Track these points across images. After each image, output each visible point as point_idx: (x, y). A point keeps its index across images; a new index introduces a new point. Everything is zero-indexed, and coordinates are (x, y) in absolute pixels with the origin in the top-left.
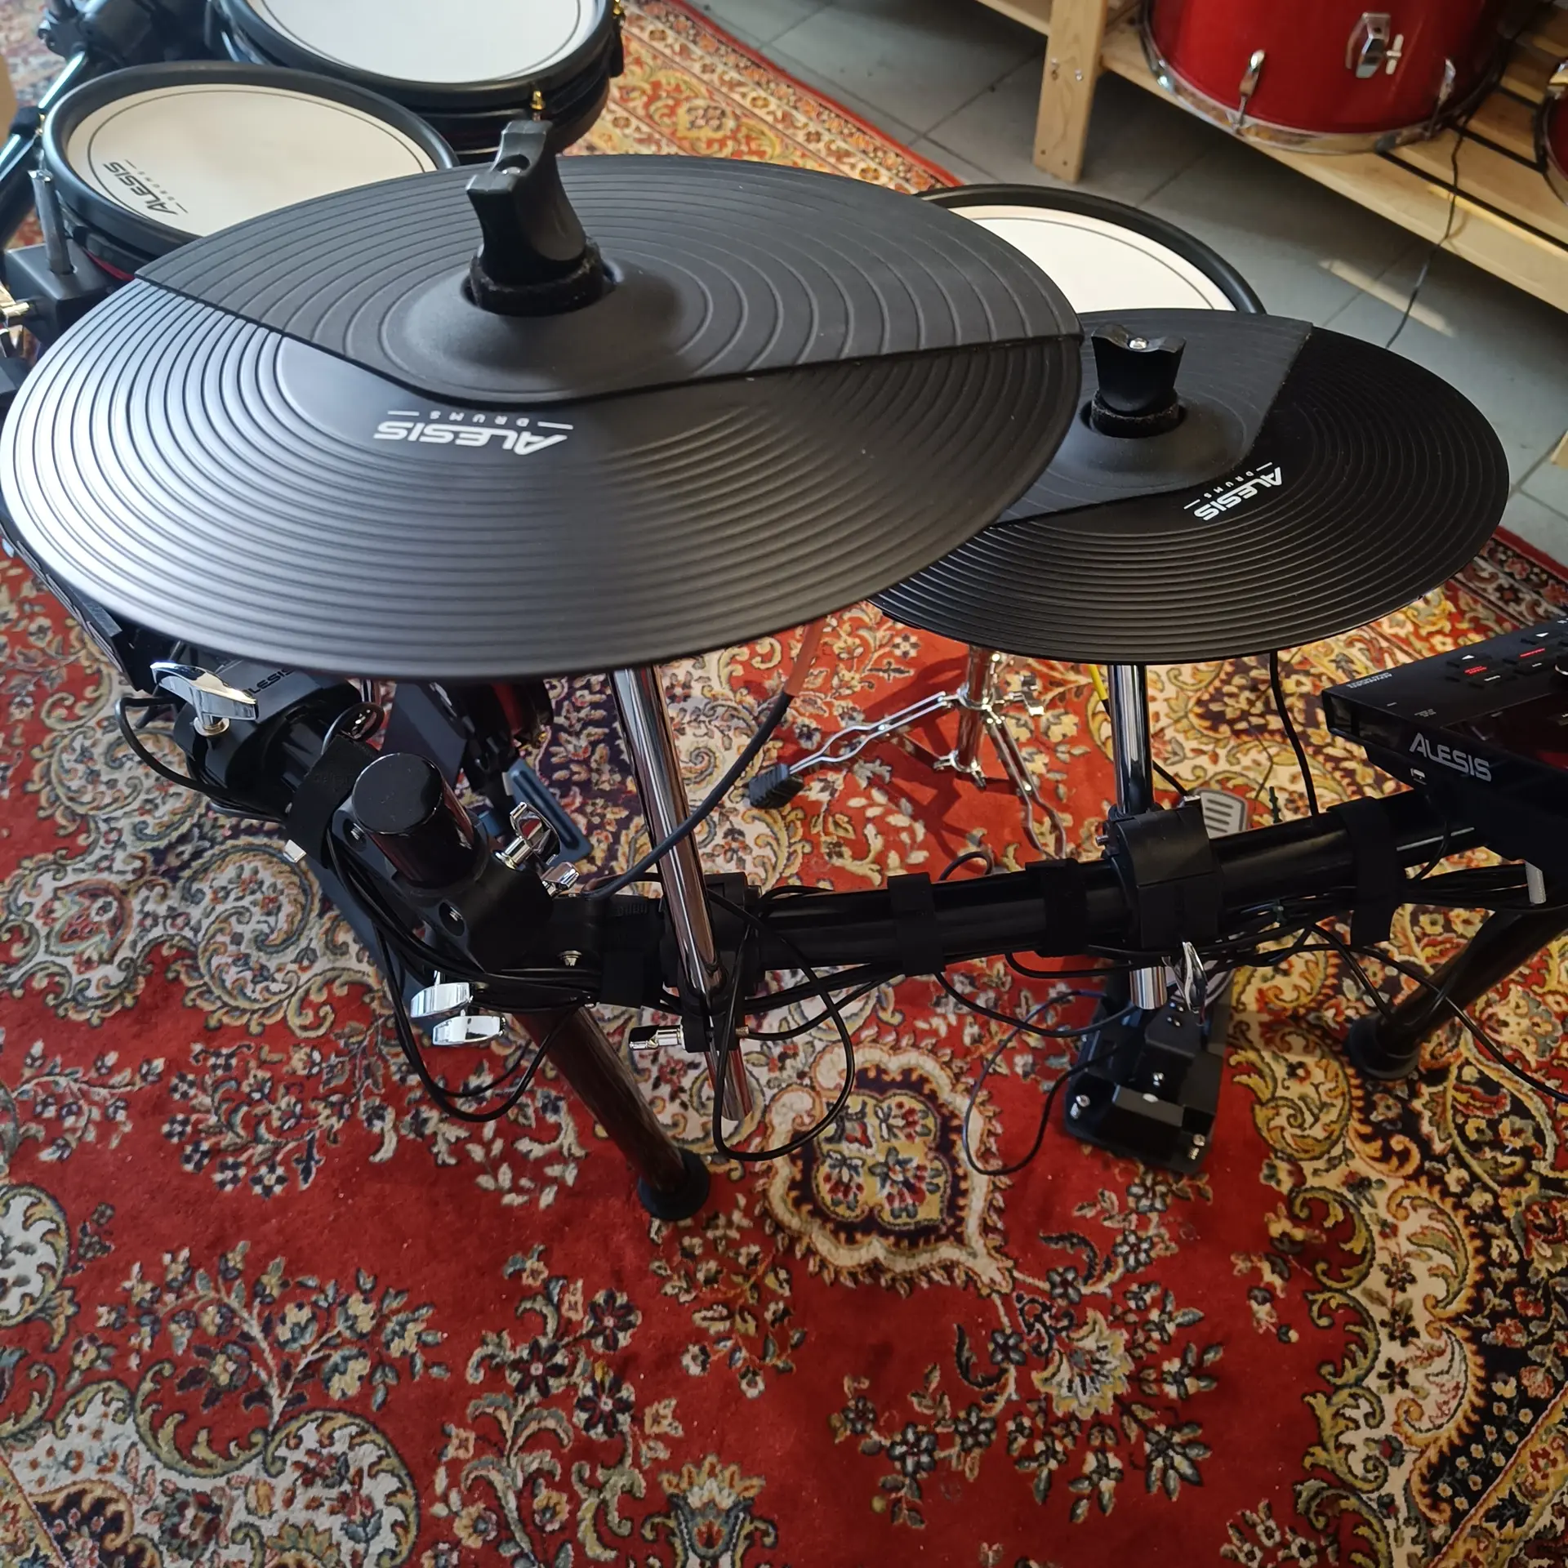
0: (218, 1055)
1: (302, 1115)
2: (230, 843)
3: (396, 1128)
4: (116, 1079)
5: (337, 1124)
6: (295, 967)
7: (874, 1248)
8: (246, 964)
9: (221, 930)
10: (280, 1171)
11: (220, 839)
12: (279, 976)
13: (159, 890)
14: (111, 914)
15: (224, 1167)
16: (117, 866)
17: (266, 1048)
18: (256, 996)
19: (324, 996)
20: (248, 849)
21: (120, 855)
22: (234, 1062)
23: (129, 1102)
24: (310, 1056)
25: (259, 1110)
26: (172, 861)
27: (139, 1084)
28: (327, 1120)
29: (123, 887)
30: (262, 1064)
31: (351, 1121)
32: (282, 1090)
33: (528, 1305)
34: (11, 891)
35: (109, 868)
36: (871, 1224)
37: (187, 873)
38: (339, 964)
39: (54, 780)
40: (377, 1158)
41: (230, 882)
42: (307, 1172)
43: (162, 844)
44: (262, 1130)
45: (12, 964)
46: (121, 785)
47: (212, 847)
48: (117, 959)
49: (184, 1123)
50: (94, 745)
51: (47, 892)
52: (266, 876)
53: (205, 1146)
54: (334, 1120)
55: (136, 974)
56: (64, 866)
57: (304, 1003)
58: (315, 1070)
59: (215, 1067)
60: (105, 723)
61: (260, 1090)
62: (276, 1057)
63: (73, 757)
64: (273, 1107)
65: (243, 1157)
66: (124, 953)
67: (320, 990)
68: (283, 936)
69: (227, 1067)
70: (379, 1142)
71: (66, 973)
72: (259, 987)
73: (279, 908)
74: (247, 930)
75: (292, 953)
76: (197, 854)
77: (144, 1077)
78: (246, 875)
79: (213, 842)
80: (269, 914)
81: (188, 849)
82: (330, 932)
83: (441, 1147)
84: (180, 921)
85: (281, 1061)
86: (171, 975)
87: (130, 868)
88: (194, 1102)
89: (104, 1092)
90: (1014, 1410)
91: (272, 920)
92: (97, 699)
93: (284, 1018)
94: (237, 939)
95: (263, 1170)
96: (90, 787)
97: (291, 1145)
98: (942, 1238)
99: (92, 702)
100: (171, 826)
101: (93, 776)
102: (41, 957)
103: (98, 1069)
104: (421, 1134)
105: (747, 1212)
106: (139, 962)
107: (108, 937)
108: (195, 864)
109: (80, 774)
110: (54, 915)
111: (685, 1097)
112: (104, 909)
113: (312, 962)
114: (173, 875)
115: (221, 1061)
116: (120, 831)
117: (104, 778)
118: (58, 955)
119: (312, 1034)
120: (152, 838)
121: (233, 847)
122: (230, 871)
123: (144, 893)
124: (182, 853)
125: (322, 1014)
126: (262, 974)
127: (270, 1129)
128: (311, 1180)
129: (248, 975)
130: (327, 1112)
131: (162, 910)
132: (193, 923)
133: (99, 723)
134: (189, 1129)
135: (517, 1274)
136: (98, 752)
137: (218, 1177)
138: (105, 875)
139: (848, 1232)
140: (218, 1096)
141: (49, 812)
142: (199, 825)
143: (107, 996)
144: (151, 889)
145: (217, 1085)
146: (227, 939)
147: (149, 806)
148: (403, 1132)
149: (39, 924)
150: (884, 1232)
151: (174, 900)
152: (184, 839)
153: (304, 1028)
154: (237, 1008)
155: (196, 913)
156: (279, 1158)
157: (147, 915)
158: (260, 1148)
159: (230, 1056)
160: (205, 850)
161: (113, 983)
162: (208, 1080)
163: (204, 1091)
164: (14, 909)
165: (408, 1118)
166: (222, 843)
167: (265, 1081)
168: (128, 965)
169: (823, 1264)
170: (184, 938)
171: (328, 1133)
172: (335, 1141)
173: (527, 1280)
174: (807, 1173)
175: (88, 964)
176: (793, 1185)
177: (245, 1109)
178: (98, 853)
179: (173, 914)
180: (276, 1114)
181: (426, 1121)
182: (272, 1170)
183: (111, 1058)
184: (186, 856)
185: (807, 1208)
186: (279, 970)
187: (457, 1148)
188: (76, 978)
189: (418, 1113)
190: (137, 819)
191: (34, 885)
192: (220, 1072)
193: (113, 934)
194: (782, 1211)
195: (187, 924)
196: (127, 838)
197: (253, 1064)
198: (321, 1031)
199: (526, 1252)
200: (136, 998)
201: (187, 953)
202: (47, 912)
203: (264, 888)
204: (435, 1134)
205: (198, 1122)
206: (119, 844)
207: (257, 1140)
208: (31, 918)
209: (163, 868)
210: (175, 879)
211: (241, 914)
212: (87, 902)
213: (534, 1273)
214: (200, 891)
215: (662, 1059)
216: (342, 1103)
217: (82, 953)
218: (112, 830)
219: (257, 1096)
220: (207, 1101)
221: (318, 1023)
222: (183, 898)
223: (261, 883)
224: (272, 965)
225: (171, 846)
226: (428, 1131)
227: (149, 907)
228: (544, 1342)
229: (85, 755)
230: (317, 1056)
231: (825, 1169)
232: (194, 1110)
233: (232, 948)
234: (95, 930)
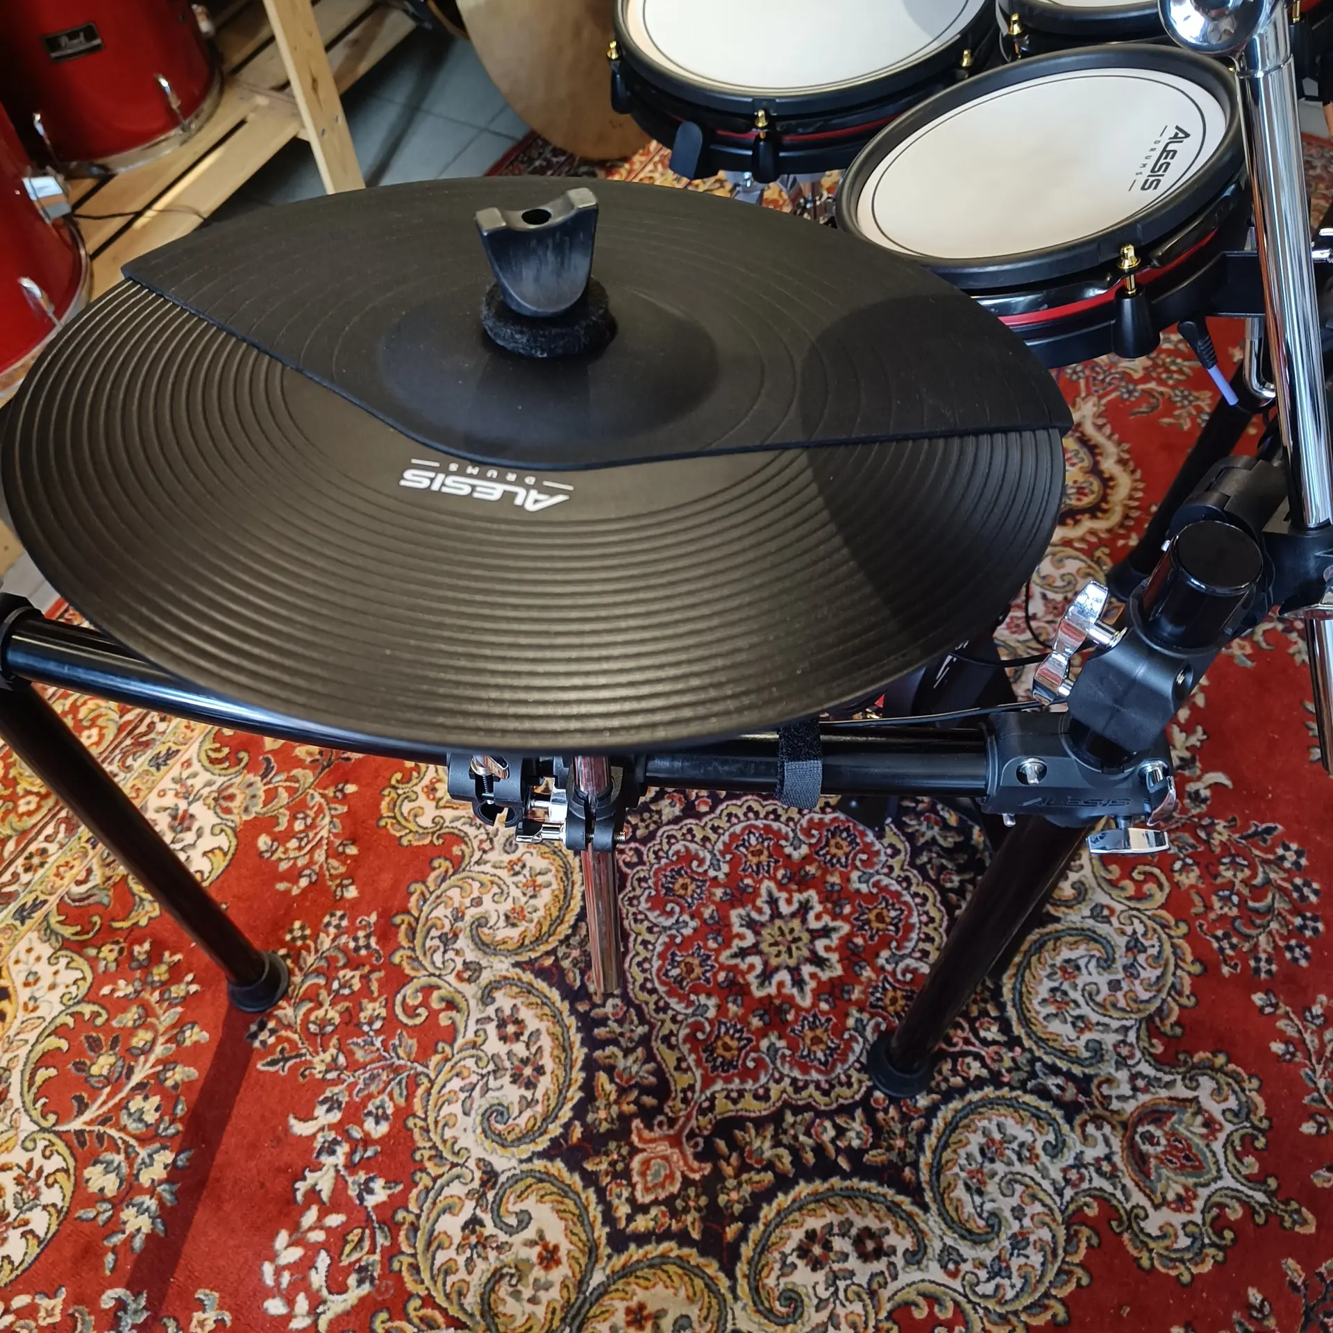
0: (1222, 949)
1: (1230, 855)
2: (1027, 1043)
3: (1199, 779)
4: (1291, 1032)
5: (1221, 825)
6: (1114, 920)
7: (1109, 465)
8: (1132, 965)
9: (1114, 1005)
10: (1280, 851)
11: (1028, 1055)
12: (1129, 930)
13: (1105, 1090)
14: (1151, 1128)
15: (1303, 898)
16: (1101, 1151)
17: (1193, 910)
18: (1155, 942)
19: (1127, 883)
20: (1026, 1022)
21: (1090, 1155)
22: (1220, 933)
23: (1302, 1009)
24: (1181, 871)
25: (1246, 892)
26: (1071, 1092)
27: (1283, 1008)
28: (1222, 833)
29: (1120, 1131)
30: (1208, 907)
31: (1212, 814)
32: (1219, 881)
33: (1264, 645)
34: (1182, 1261)
35: (1108, 1158)
36: (1095, 470)
37: (1077, 1070)
38: (1094, 884)
39: (1042, 1289)
40: (1228, 783)
41: (1065, 1022)
42: (1269, 831)
43: (1058, 1114)
44: (1258, 881)
45: (1249, 1209)
46: (1015, 1201)
47: (1040, 1059)
48: (1189, 1094)
49: (1290, 949)
50: (982, 1265)
51: (1165, 1215)
52: (1043, 990)
53: (1298, 921)
54: (1219, 828)
55: (1194, 1067)
56: (1129, 1213)
57: (1140, 896)
58: (1189, 861)
59: (1233, 947)
60: (951, 1266)
61: (1229, 898)
62: (1197, 899)
63: (1006, 1282)
64: (1237, 882)
65: (1286, 885)
66: (1181, 1091)
67: (1123, 889)
68: (1092, 945)
69: (1227, 936)
70: (1215, 787)
71: (1228, 1142)
72: (1146, 943)
73: (1068, 961)
74: (1102, 980)
75: (1103, 929)
76: (1054, 1070)
77: (1276, 1006)
78: (1052, 1009)
79: (1034, 1060)
80: (1078, 968)
81: (1052, 1082)
82: (1068, 904)
83: (1194, 740)
84: (1125, 1051)
85: (1198, 893)
86: (1178, 1031)
87: (1098, 1134)
88: (1269, 950)
89: (1307, 1036)
90: (1161, 382)
91: (1082, 963)
92: (925, 1296)
93: (1162, 907)
94: (1114, 986)
95: (1287, 865)
96: (1032, 1238)
97: (1257, 852)
98: (1083, 434)
99: (932, 1299)
100: (1037, 1115)
101: (1019, 1242)
102: (1228, 1181)
103: (1293, 1055)
104: (1193, 760)
105: (1127, 537)
106: (1182, 1070)
107: (1175, 1118)
108: (1063, 1065)
109: (1022, 1260)
110: (1182, 1191)
111: (1070, 595)
112: (1150, 1138)
113: (1103, 907)
114: (1083, 1084)
115: (1225, 944)
116: (1065, 1171)
117: (1016, 1226)
118: (1217, 1162)
119: (1163, 878)
120: (1058, 1133)
121: (1029, 1036)
122: (1055, 1026)
123: (1115, 1105)
124: (1058, 1086)
125: (1141, 877)
126: (1135, 946)
127: (1254, 876)
128: (1271, 825)
129: (1141, 958)
130: (1215, 835)
131: (1123, 1075)
132: (1120, 1037)
133: (954, 1275)
134: (1293, 942)
135: (1248, 657)
136: (987, 1255)
137: (1313, 898)
138: (1117, 1159)
139: (1107, 482)
140: (1253, 932)
141: (1079, 1272)
142: (1023, 1086)
143: (1229, 1084)
144: (1109, 1097)
145: (1247, 938)
146: (1120, 995)
147: (1026, 1154)
148: (1198, 772)
149: (1199, 1204)
150: (1096, 464)
151: (1108, 1068)
152: (1043, 1093)
153: (1161, 887)
154: (1174, 953)
155: (1110, 1039)
156: (1271, 857)
157: (1135, 1089)
158: (1272, 876)
159: (1218, 939)
160: (1045, 1064)
161: (1213, 1085)
162: (1246, 947)
163: (1256, 945)
164: (1198, 1244)
165: (1187, 773)
166: (1030, 1050)
167: (1221, 898)
168: (1191, 1081)
169: (1135, 489)
170: (1138, 1038)
171: (1232, 827)
172: (1234, 819)
173: (1249, 651)
174: (1083, 511)
175: (1209, 1123)
176: (1094, 517)
177: (1251, 904)
178: (1099, 1182)
179: (1121, 1062)
180: (1240, 876)
181: (1182, 759)
182: (1283, 858)
183: (1277, 1047)
184: (1060, 1081)
185: (1104, 506)
186: (1123, 933)
187: (1188, 729)
188: (1229, 1128)
189: (1179, 767)
190: (1044, 1159)
191: (1164, 1236)
192: (1235, 940)
193: (1170, 1114)
194: (1115, 518)
195: (1124, 1042)
196: (1068, 1158)
197: (1212, 916)
198: (1157, 871)
199: (1231, 657)
200: (1214, 1055)
201: (1151, 1026)
202: (1182, 1202)
203: (1056, 984)
204: (1187, 749)
205: (1283, 938)
206: (1079, 1164)
207: (1268, 882)
208: (1197, 1217)
209: (1082, 1099)
210: (1088, 1078)
211: (1090, 995)
212: (1153, 1162)
213: (1242, 648)
214: (1087, 1047)
215: (1050, 618)
216: (1204, 827)
217: (1202, 1136)
218: (1067, 1181)
219: (1235, 899)
220: (1262, 939)
221: (1150, 877)
222: (1101, 1060)
223: (1053, 990)
224: (1121, 942)
225: (1058, 1103)
226: (1187, 755)
227: (1126, 1090)
228: (1280, 627)
229: (998, 1269)
230: (1178, 865)
231: (1073, 502)
232: (1276, 947)
233: (1125, 985)
234: (1173, 1135)
